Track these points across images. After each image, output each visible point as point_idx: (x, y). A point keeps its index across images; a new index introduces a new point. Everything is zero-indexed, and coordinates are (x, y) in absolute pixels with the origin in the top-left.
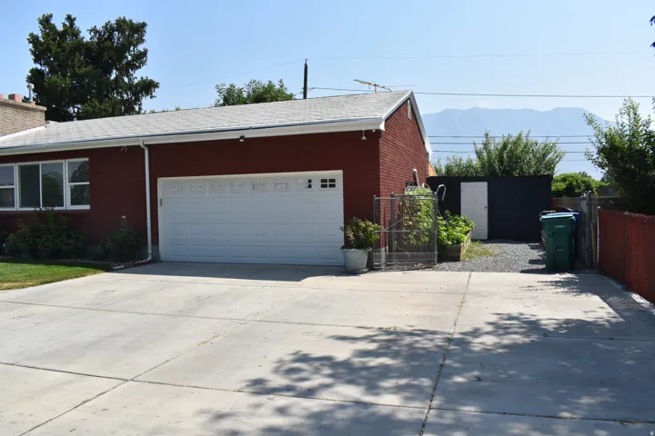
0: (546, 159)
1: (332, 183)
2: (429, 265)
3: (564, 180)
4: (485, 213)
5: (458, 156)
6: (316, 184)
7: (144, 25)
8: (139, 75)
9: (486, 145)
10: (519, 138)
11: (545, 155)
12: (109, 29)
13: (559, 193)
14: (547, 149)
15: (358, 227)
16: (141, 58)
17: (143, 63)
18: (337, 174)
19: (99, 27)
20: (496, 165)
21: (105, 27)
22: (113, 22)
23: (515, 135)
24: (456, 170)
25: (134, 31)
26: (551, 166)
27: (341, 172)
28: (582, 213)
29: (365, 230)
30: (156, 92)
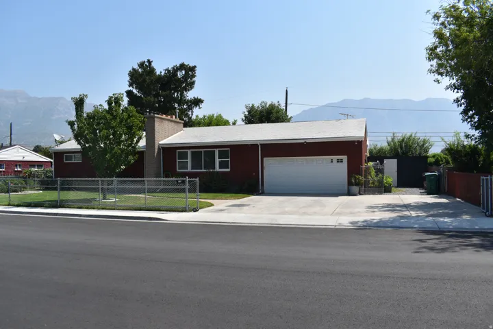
0: (424, 146)
1: (341, 161)
2: (380, 193)
3: (434, 156)
4: (396, 174)
5: (376, 143)
6: (335, 161)
7: (195, 67)
8: (190, 95)
9: (393, 139)
10: (411, 136)
11: (423, 145)
12: (176, 69)
13: (431, 164)
14: (425, 142)
15: (355, 178)
16: (192, 85)
17: (192, 88)
18: (345, 158)
19: (170, 68)
20: (399, 150)
21: (173, 68)
22: (178, 65)
23: (408, 135)
24: (374, 151)
25: (190, 71)
26: (426, 151)
27: (346, 157)
28: (440, 172)
29: (358, 179)
30: (202, 105)
